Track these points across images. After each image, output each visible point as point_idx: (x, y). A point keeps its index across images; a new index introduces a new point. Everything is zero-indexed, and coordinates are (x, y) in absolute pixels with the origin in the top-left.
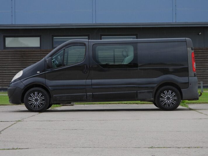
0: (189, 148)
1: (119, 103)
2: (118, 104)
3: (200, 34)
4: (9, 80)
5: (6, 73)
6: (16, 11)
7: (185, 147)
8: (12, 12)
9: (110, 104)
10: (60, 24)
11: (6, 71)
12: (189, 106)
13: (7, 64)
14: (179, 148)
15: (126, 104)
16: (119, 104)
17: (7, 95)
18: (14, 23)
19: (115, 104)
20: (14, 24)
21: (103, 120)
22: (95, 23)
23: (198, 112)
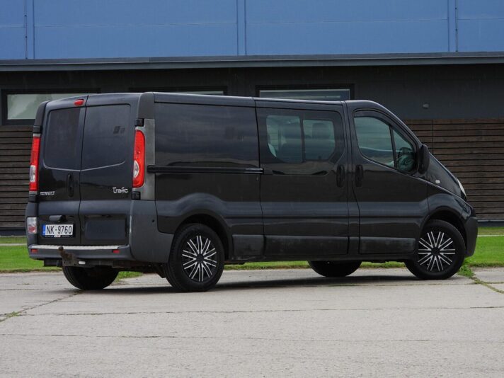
5: (9, 189)
6: (36, 25)
8: (25, 27)
9: (269, 268)
11: (9, 183)
12: (476, 273)
13: (11, 164)
16: (293, 270)
18: (31, 57)
21: (234, 312)
22: (243, 54)
23: (494, 289)
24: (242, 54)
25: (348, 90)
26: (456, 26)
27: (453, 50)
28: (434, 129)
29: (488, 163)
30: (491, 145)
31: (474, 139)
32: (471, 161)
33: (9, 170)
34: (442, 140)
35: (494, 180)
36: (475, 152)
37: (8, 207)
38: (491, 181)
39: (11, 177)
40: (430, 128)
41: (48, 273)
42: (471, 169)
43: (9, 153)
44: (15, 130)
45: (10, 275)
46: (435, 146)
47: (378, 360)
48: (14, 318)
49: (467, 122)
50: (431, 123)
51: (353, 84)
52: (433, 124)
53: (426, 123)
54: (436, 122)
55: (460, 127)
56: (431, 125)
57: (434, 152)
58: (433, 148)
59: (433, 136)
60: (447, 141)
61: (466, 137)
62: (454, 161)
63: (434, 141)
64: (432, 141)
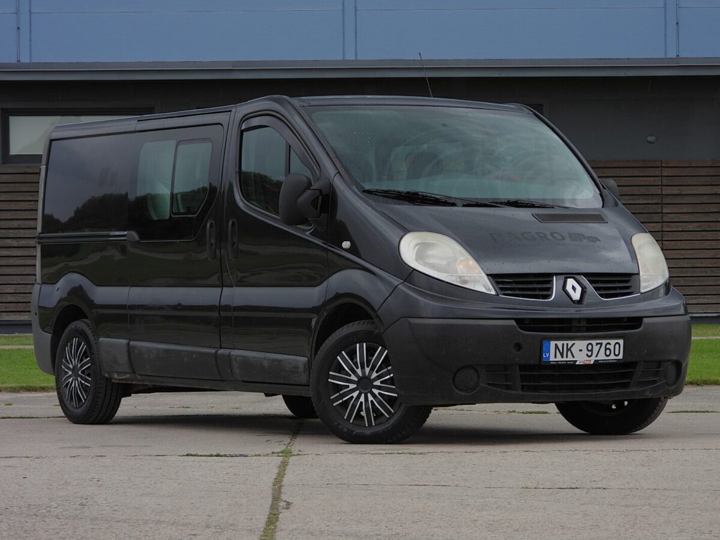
4: (22, 289)
5: (11, 261)
6: (33, 10)
8: (17, 13)
10: (234, 63)
13: (15, 224)
17: (33, 347)
18: (25, 59)
20: (28, 61)
24: (351, 57)
26: (677, 18)
27: (672, 54)
28: (664, 174)
33: (11, 233)
34: (675, 191)
37: (10, 289)
39: (14, 243)
40: (657, 172)
43: (13, 206)
44: (23, 170)
46: (665, 201)
49: (714, 164)
50: (660, 165)
51: (542, 105)
52: (662, 167)
53: (652, 164)
54: (667, 164)
55: (703, 172)
56: (660, 169)
57: (663, 209)
58: (662, 204)
59: (661, 185)
60: (683, 193)
61: (713, 187)
62: (694, 224)
63: (663, 193)
64: (660, 193)
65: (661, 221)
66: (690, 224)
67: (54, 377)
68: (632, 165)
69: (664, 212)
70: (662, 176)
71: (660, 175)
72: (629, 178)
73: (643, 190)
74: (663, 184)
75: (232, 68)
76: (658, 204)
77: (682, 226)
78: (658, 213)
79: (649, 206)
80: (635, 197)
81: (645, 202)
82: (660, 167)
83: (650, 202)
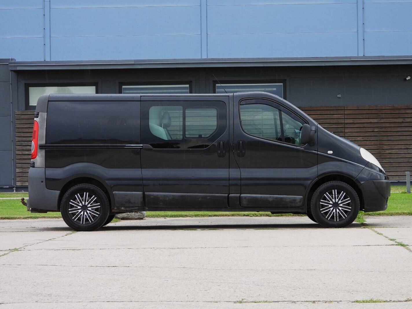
0: (314, 302)
1: (233, 215)
2: (230, 217)
3: (408, 78)
6: (52, 36)
7: (307, 301)
8: (44, 37)
9: (215, 216)
14: (294, 302)
15: (248, 215)
19: (226, 215)
20: (49, 60)
21: (178, 248)
22: (206, 57)
23: (376, 232)
24: (204, 57)
25: (282, 84)
26: (364, 37)
27: (361, 55)
28: (345, 113)
29: (385, 138)
30: (387, 125)
31: (375, 121)
32: (372, 137)
34: (351, 121)
35: (390, 151)
36: (376, 130)
38: (387, 152)
40: (342, 112)
41: (52, 219)
42: (373, 143)
45: (23, 220)
46: (346, 126)
47: (275, 284)
48: (15, 253)
49: (370, 108)
50: (343, 109)
51: (286, 80)
52: (344, 110)
53: (340, 108)
54: (347, 108)
55: (365, 112)
56: (343, 111)
57: (345, 130)
58: (345, 127)
59: (344, 119)
60: (355, 122)
61: (370, 119)
62: (360, 137)
63: (345, 122)
64: (344, 122)
65: (344, 136)
66: (358, 137)
67: (60, 213)
68: (330, 109)
69: (345, 131)
70: (344, 114)
71: (343, 113)
72: (329, 115)
73: (335, 121)
74: (345, 118)
75: (134, 63)
76: (342, 128)
77: (354, 139)
78: (342, 132)
79: (338, 128)
80: (331, 124)
81: (336, 127)
82: (343, 110)
83: (339, 127)
